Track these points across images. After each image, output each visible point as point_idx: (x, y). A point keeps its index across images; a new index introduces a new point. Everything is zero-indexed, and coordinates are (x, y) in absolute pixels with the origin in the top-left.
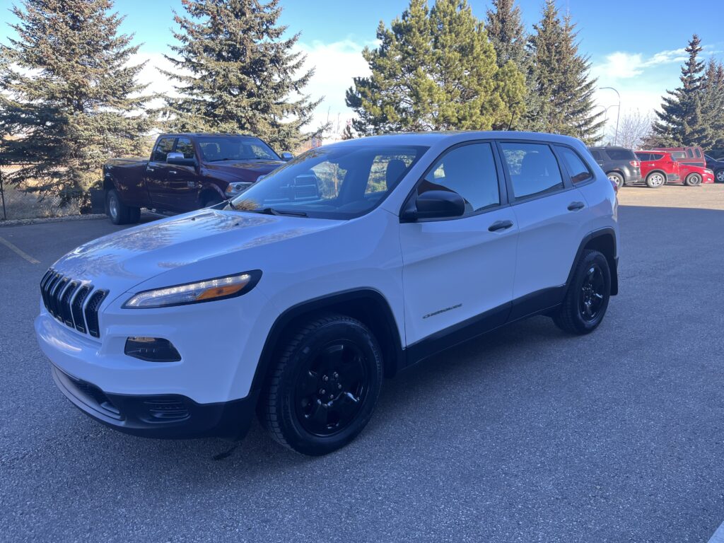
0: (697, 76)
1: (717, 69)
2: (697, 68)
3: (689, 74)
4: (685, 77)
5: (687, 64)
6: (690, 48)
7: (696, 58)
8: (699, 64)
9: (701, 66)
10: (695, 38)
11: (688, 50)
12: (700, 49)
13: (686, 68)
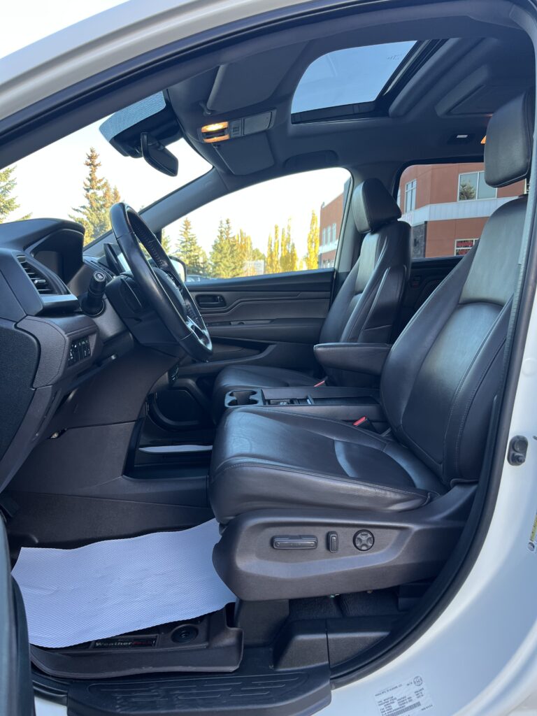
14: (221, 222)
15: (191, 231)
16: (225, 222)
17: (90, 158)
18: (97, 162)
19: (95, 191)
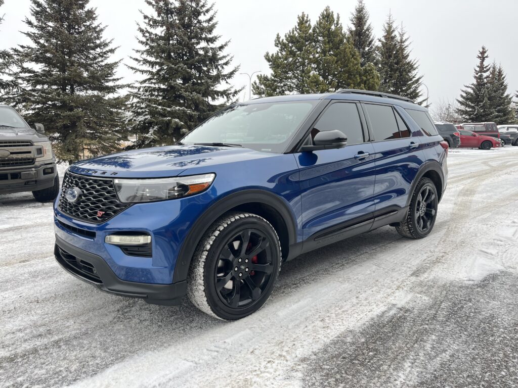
1: (497, 70)
2: (485, 69)
5: (478, 67)
6: (480, 55)
7: (484, 63)
8: (486, 67)
9: (488, 68)
10: (483, 49)
11: (480, 57)
12: (487, 57)
13: (478, 69)
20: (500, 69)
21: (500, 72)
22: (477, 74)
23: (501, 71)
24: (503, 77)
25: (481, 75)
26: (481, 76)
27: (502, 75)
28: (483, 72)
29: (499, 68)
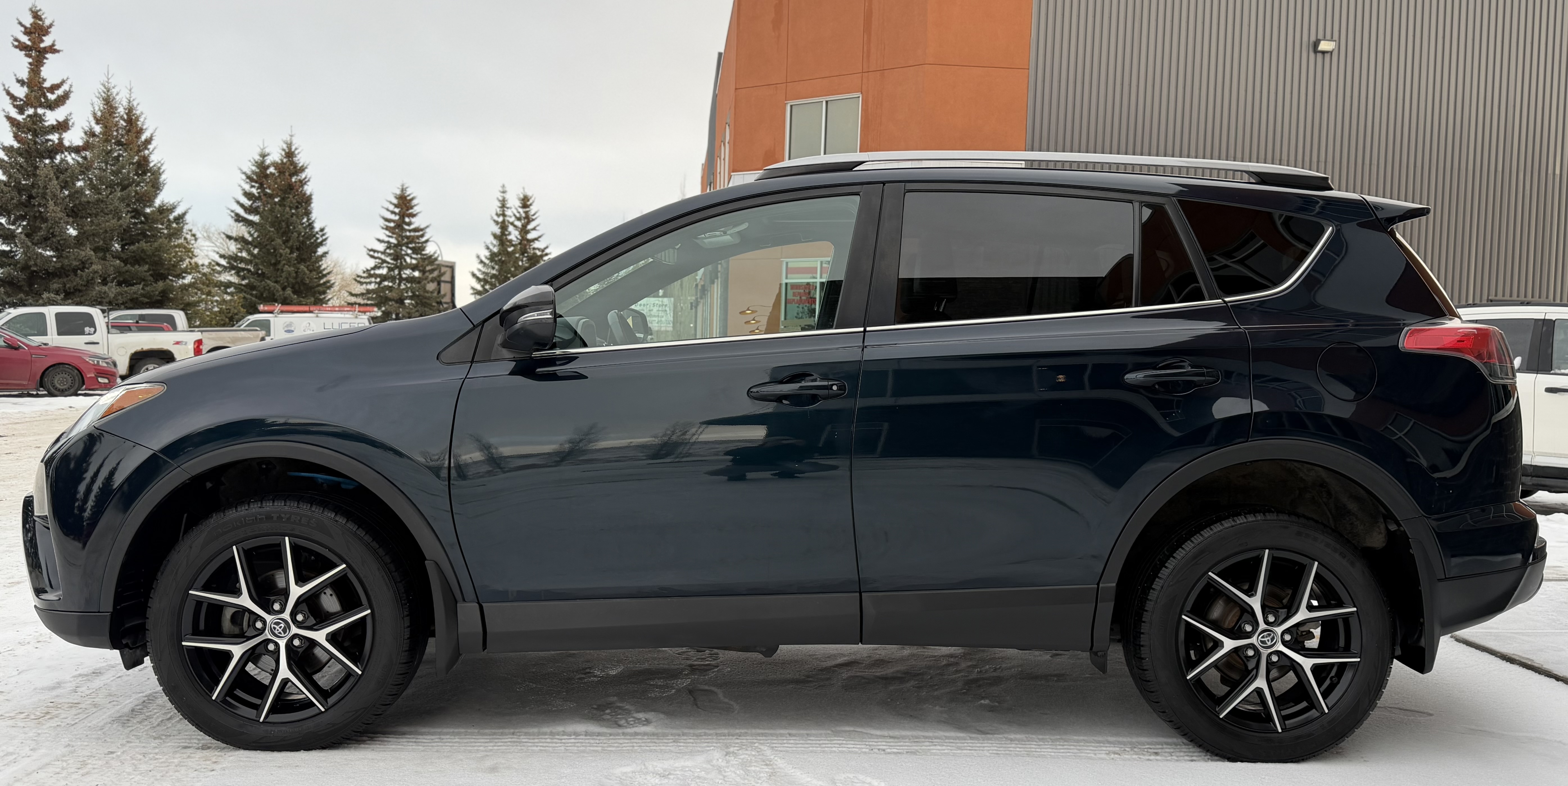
0: (51, 117)
1: (121, 111)
2: (51, 97)
3: (31, 111)
4: (20, 118)
5: (21, 82)
6: (25, 39)
7: (45, 72)
8: (54, 88)
9: (60, 92)
10: (36, 15)
11: (21, 47)
12: (52, 49)
13: (21, 92)
14: (503, 205)
15: (417, 222)
16: (514, 203)
17: (27, 32)
18: (47, 41)
19: (40, 111)
20: (130, 110)
21: (132, 120)
22: (21, 110)
23: (137, 119)
24: (143, 138)
25: (36, 114)
26: (37, 119)
27: (140, 131)
28: (41, 105)
29: (125, 103)
